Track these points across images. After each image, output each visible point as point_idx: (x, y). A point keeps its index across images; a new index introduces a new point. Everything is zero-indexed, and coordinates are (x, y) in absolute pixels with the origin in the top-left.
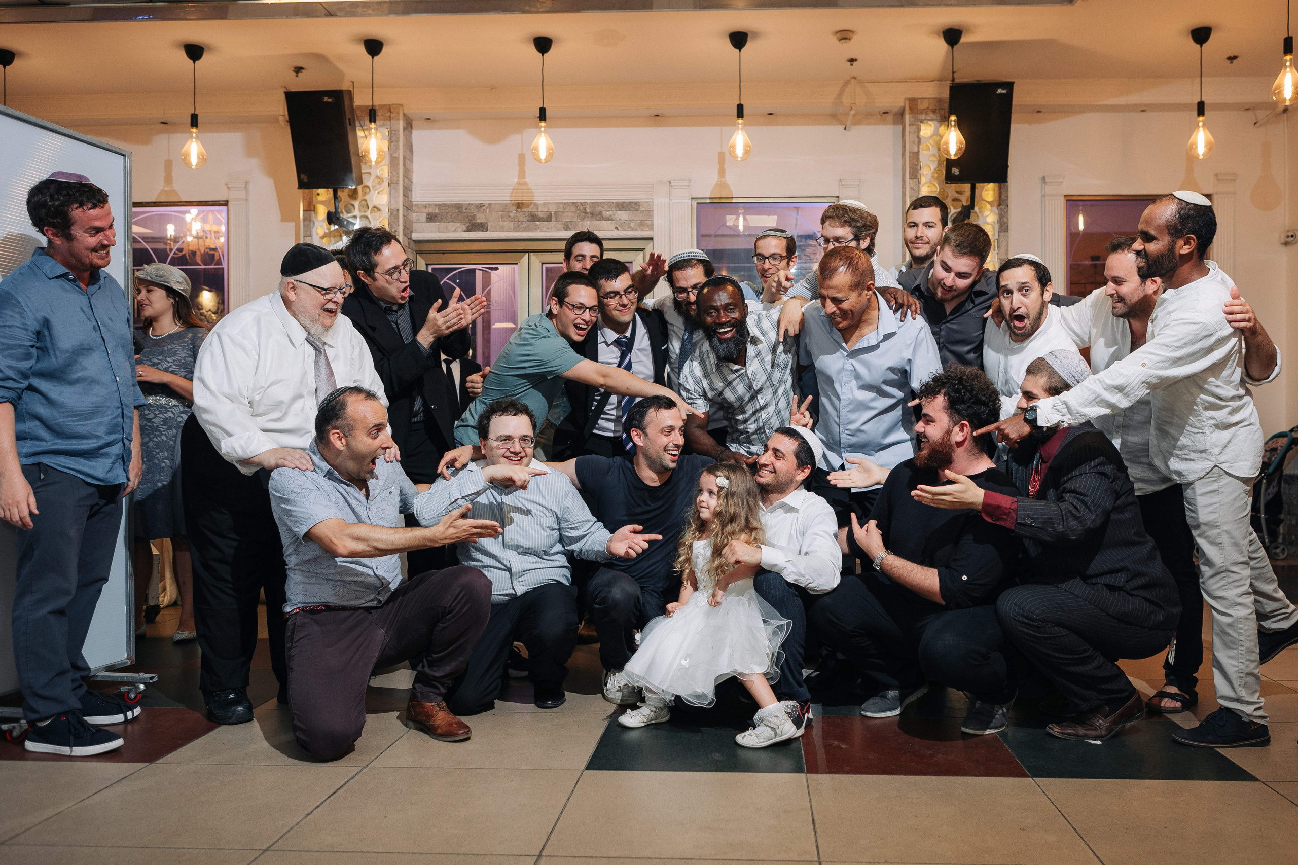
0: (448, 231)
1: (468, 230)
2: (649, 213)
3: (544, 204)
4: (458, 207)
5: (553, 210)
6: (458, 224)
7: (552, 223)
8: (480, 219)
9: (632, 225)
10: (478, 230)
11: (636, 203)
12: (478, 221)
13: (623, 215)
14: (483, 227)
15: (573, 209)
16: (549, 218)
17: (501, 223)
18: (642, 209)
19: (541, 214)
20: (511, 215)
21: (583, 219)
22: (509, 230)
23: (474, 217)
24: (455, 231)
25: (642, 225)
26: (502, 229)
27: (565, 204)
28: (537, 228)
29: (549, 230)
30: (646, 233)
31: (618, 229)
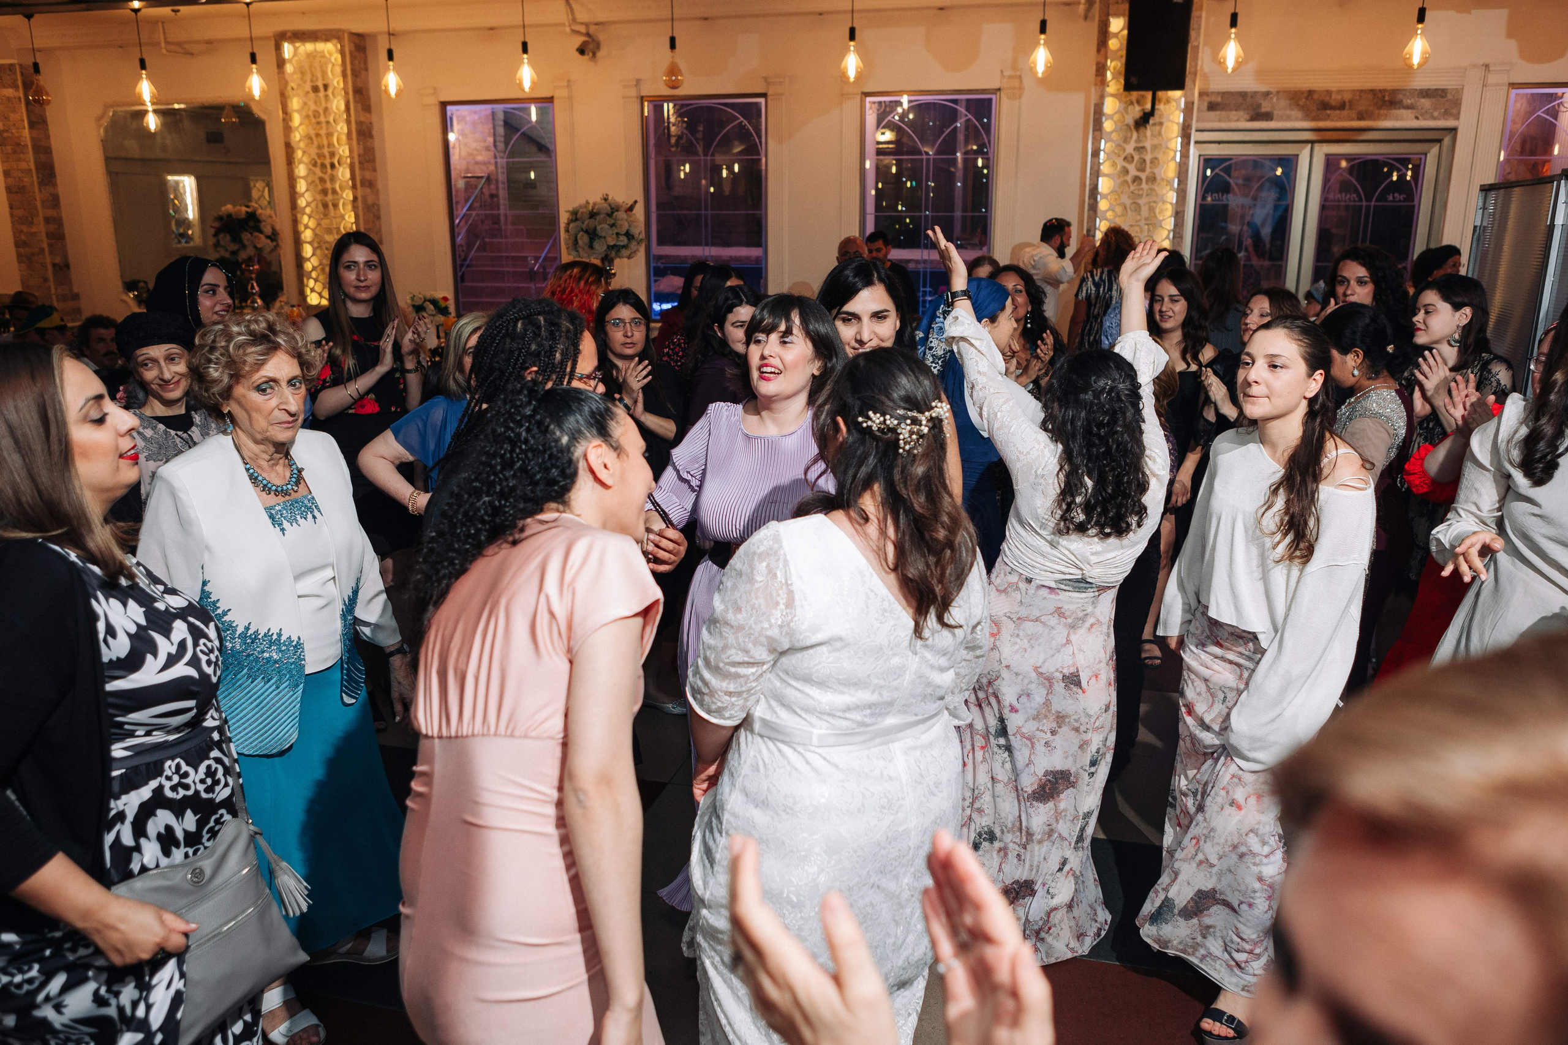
0: (1230, 121)
1: (1252, 119)
2: (1457, 103)
3: (1339, 92)
4: (1243, 95)
5: (1347, 97)
6: (1241, 113)
7: (1345, 113)
8: (1266, 107)
9: (1436, 114)
10: (1262, 120)
11: (1443, 90)
12: (1263, 110)
13: (1426, 103)
14: (1268, 116)
15: (1370, 96)
16: (1342, 106)
17: (1288, 112)
18: (1449, 97)
19: (1333, 102)
20: (1301, 103)
21: (1380, 108)
22: (1296, 119)
23: (1259, 106)
24: (1238, 120)
25: (1446, 114)
26: (1289, 118)
27: (1361, 91)
28: (1328, 118)
29: (1340, 119)
30: (1450, 123)
31: (1417, 118)
